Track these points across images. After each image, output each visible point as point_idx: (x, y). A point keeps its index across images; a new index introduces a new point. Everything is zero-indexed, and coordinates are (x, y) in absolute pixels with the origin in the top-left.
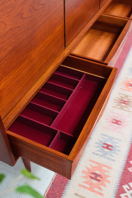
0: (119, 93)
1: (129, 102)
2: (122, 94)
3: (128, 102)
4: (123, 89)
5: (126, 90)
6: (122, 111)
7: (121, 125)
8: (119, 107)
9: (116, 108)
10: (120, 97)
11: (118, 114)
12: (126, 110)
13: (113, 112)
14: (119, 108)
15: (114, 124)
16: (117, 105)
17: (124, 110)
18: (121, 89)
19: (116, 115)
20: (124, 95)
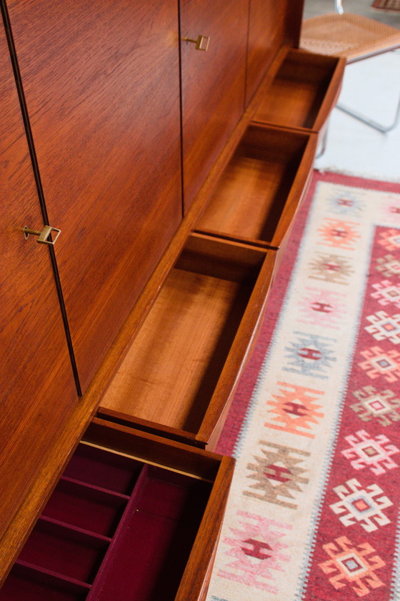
0: (262, 442)
1: (292, 471)
2: (269, 445)
3: (287, 471)
4: (272, 426)
5: (281, 428)
6: (272, 506)
7: (269, 559)
8: (262, 492)
9: (255, 495)
10: (264, 456)
11: (260, 519)
12: (283, 504)
13: (246, 514)
14: (261, 498)
15: (249, 557)
16: (257, 487)
17: (277, 502)
18: (266, 425)
19: (255, 523)
20: (275, 446)
